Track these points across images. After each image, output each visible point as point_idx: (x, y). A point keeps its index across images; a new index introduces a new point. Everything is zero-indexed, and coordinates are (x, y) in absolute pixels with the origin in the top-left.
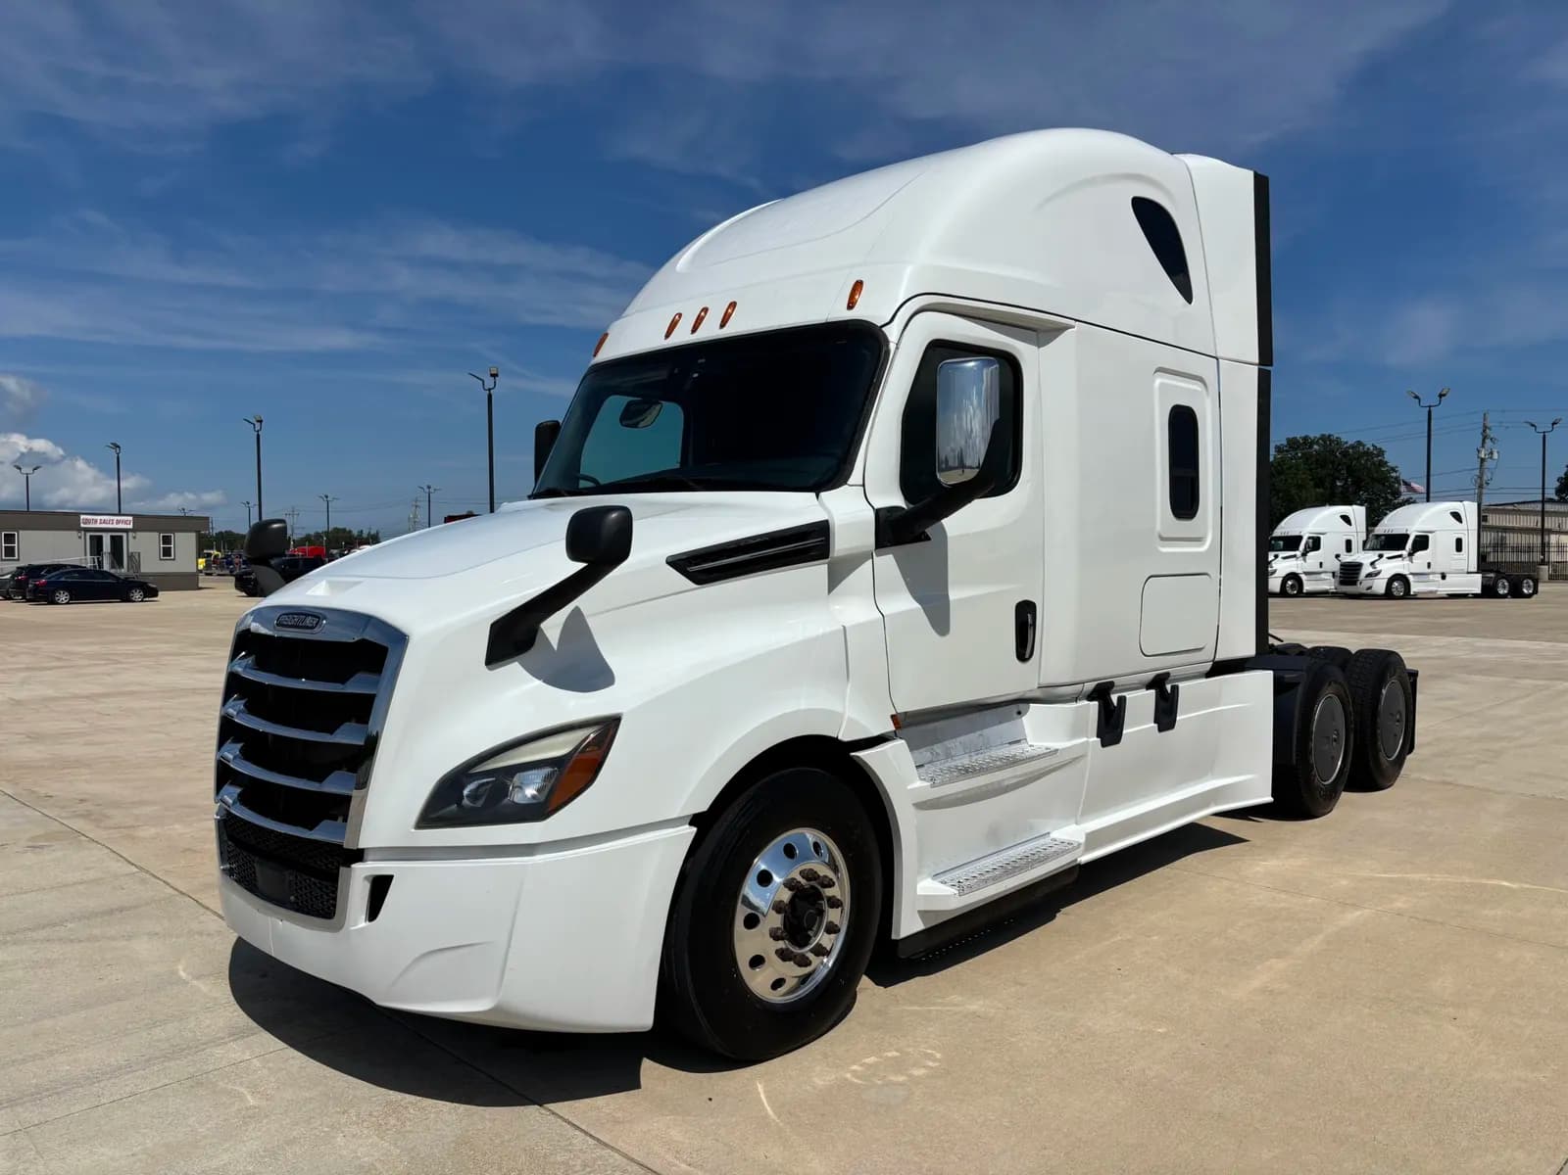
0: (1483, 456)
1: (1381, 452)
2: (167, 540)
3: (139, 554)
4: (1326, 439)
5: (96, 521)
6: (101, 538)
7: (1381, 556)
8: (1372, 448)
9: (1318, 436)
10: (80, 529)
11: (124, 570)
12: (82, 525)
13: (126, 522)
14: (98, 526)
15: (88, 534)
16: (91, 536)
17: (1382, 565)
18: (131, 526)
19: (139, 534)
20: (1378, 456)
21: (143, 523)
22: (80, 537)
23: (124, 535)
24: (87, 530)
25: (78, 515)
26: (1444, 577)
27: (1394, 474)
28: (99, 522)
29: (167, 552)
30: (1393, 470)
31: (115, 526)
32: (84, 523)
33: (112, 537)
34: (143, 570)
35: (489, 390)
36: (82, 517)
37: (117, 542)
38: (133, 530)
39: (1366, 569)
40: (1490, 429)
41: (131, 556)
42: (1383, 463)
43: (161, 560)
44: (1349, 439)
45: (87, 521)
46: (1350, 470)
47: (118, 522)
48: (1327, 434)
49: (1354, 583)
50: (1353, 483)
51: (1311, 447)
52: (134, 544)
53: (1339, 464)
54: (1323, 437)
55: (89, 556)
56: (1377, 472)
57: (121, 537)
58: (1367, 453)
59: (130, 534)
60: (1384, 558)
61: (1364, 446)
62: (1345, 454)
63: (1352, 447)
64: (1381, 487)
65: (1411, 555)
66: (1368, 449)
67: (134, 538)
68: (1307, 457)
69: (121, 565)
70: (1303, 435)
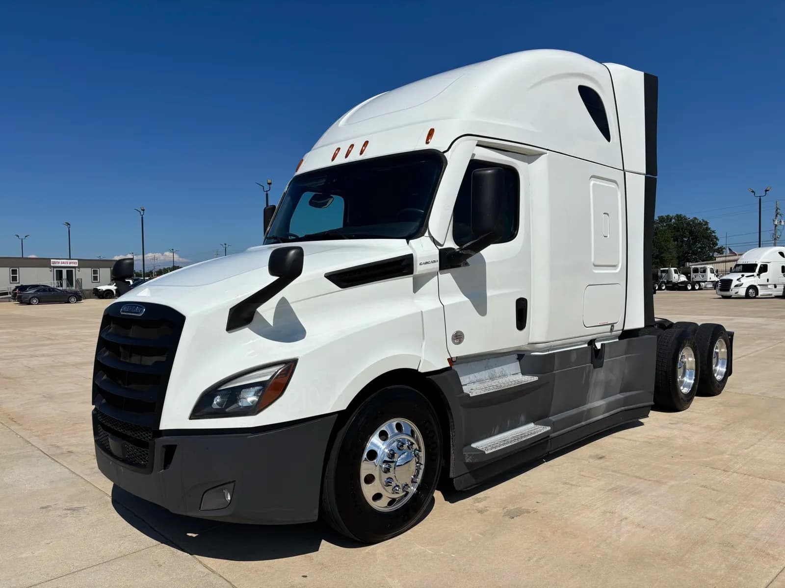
0: (776, 223)
1: (707, 223)
2: (95, 272)
3: (81, 279)
4: (679, 217)
5: (59, 263)
6: (61, 271)
7: (743, 276)
8: (702, 221)
9: (675, 215)
10: (51, 267)
11: (74, 288)
12: (52, 265)
13: (74, 263)
14: (60, 265)
15: (55, 269)
16: (56, 270)
17: (743, 280)
18: (77, 265)
19: (81, 269)
20: (705, 225)
21: (83, 263)
22: (51, 271)
23: (74, 270)
24: (54, 267)
25: (50, 259)
26: (775, 287)
27: (714, 234)
28: (61, 263)
29: (95, 278)
30: (714, 232)
31: (69, 265)
32: (53, 264)
33: (67, 271)
34: (83, 288)
35: (267, 191)
36: (52, 260)
37: (70, 274)
38: (79, 267)
39: (735, 283)
40: (779, 209)
41: (77, 281)
42: (707, 229)
43: (92, 282)
44: (690, 216)
45: (54, 263)
46: (691, 233)
47: (70, 263)
48: (679, 214)
49: (728, 290)
50: (693, 239)
51: (671, 221)
52: (78, 274)
53: (685, 230)
54: (678, 216)
55: (55, 281)
56: (705, 233)
57: (72, 271)
58: (700, 224)
59: (77, 269)
60: (745, 277)
61: (697, 220)
62: (688, 224)
63: (692, 221)
64: (707, 241)
65: (758, 275)
66: (700, 221)
67: (79, 271)
68: (669, 226)
69: (72, 284)
70: (667, 215)
